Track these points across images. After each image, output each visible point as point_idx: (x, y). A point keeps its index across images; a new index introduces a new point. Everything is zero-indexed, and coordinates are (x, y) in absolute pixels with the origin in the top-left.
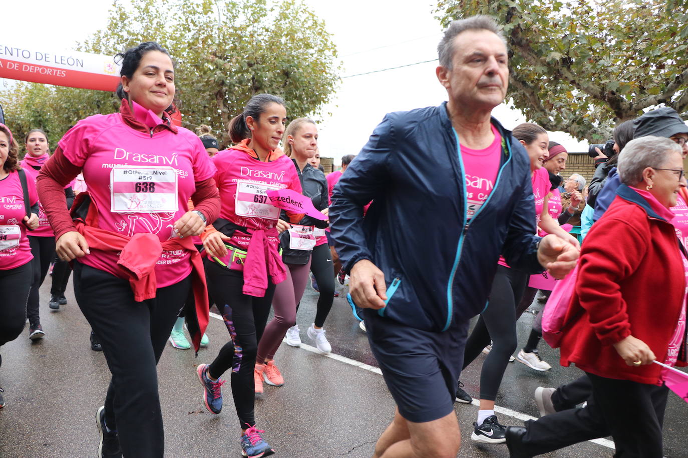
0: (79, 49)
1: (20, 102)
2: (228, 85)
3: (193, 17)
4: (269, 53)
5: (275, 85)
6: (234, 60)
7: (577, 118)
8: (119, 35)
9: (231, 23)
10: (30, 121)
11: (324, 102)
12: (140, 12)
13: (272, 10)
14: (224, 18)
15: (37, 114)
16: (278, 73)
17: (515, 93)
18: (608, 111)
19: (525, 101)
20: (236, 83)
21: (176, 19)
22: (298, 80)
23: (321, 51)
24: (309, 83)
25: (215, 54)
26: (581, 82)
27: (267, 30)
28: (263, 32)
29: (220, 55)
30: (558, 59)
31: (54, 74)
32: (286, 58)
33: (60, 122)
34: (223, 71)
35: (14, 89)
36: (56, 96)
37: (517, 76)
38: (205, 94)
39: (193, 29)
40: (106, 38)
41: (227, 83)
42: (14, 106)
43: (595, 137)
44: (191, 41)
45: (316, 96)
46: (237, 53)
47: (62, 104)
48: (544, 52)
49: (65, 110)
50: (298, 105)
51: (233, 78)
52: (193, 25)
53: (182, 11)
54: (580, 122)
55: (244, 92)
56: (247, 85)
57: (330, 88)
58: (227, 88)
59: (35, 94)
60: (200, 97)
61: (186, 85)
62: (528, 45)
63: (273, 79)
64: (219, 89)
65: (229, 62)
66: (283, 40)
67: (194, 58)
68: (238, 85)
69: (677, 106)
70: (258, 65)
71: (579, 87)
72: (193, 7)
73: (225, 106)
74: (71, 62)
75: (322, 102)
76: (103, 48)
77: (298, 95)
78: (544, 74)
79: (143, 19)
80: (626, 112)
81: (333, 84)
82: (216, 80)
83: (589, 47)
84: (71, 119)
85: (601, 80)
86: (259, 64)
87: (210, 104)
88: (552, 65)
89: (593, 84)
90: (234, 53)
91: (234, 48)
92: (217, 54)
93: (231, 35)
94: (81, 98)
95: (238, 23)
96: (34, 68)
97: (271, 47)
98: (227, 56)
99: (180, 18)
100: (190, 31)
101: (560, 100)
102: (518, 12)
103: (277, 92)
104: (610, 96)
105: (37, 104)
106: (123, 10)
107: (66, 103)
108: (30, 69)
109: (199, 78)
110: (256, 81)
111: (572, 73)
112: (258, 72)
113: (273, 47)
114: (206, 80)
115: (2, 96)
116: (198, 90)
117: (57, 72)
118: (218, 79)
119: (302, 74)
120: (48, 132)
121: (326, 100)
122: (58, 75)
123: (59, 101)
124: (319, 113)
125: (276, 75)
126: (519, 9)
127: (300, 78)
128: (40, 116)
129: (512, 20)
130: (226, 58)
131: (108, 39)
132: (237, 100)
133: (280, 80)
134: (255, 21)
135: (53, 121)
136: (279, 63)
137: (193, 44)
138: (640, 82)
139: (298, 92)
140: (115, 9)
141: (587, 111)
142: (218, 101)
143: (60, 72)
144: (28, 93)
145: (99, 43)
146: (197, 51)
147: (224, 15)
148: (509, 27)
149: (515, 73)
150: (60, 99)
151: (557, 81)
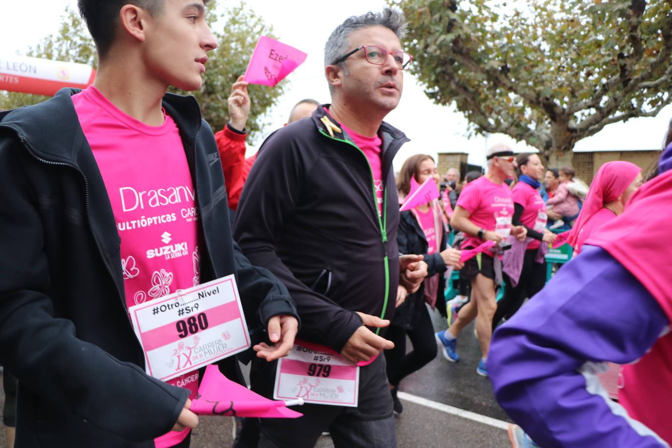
0: (30, 54)
7: (515, 121)
8: (72, 41)
11: (275, 105)
13: (223, 16)
16: (230, 78)
17: (458, 98)
18: (543, 115)
19: (466, 105)
26: (518, 89)
27: (218, 36)
30: (497, 67)
31: (7, 80)
32: (237, 63)
36: (8, 100)
37: (459, 82)
40: (58, 44)
43: (532, 140)
45: (267, 99)
48: (483, 59)
54: (518, 125)
57: (280, 91)
62: (468, 53)
63: (225, 84)
66: (233, 45)
69: (605, 111)
70: (211, 70)
71: (516, 92)
74: (24, 68)
75: (273, 104)
76: (55, 54)
78: (483, 80)
80: (560, 116)
81: (283, 88)
83: (524, 55)
85: (536, 87)
88: (491, 73)
89: (529, 90)
101: (499, 104)
102: (458, 23)
104: (545, 101)
110: (209, 86)
111: (510, 80)
112: (210, 76)
117: (9, 79)
121: (277, 103)
122: (10, 81)
125: (228, 80)
126: (459, 20)
129: (453, 30)
131: (60, 45)
136: (231, 68)
138: (572, 88)
140: (66, 15)
141: (524, 114)
143: (12, 78)
145: (51, 48)
148: (451, 37)
149: (457, 79)
150: (13, 102)
151: (496, 86)
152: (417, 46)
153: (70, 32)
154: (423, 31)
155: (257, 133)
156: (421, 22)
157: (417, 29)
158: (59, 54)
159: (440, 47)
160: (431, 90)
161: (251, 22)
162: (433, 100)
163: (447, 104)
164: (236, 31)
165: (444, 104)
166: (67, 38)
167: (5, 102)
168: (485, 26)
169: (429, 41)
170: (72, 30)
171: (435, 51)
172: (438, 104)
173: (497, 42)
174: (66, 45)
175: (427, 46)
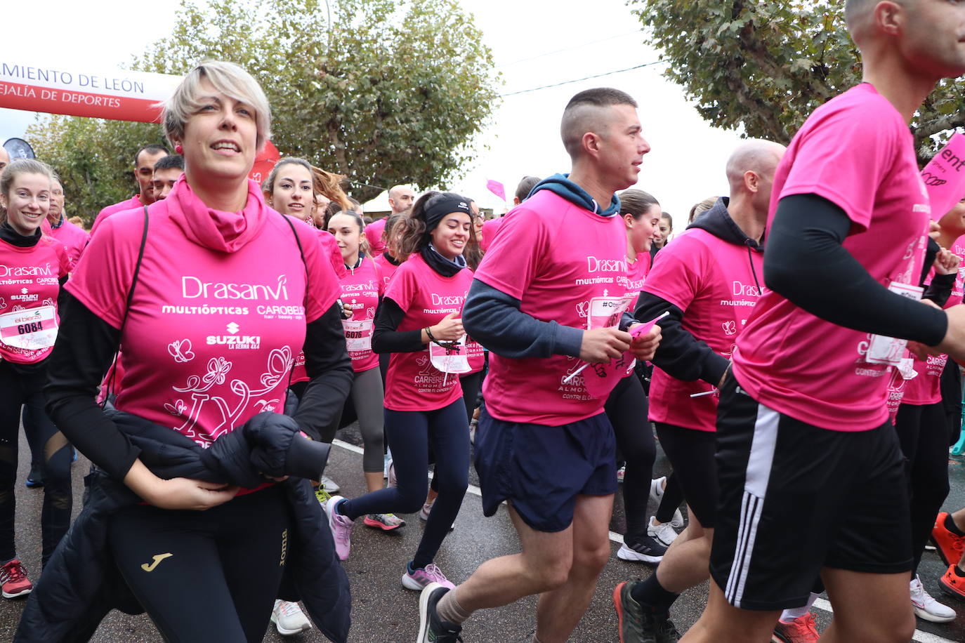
1: (56, 140)
2: (344, 111)
3: (292, 18)
4: (399, 65)
5: (409, 110)
6: (351, 77)
8: (190, 46)
9: (345, 23)
10: (70, 165)
11: (478, 130)
12: (218, 12)
13: (402, 3)
14: (335, 18)
15: (80, 156)
16: (413, 92)
17: (747, 116)
19: (760, 127)
20: (356, 108)
21: (268, 21)
22: (441, 101)
23: (470, 58)
24: (456, 104)
25: (324, 69)
27: (396, 34)
28: (390, 35)
29: (331, 70)
30: (807, 68)
31: (105, 104)
32: (423, 70)
33: (112, 167)
34: (336, 92)
35: (48, 122)
36: (106, 131)
37: (750, 92)
38: (313, 125)
39: (293, 34)
40: (172, 51)
41: (342, 109)
42: (49, 145)
44: (290, 51)
45: (466, 122)
46: (356, 66)
47: (115, 141)
48: (787, 58)
49: (119, 150)
50: (441, 137)
51: (350, 102)
52: (292, 28)
53: (277, 10)
55: (366, 120)
56: (370, 111)
57: (485, 110)
58: (342, 115)
59: (77, 128)
60: (306, 130)
61: (285, 112)
62: (765, 49)
63: (406, 101)
64: (330, 117)
65: (344, 78)
66: (416, 45)
67: (295, 75)
68: (358, 111)
70: (386, 82)
72: (292, 4)
73: (340, 140)
74: (127, 86)
75: (475, 130)
76: (169, 64)
77: (441, 123)
78: (788, 89)
79: (224, 22)
81: (490, 105)
82: (327, 105)
83: (852, 49)
84: (127, 162)
86: (386, 80)
87: (319, 138)
88: (799, 77)
90: (352, 66)
91: (351, 60)
92: (328, 69)
93: (346, 41)
94: (141, 133)
95: (355, 24)
96: (77, 97)
97: (403, 57)
98: (342, 69)
99: (274, 19)
100: (288, 37)
102: (750, 3)
103: (412, 119)
105: (80, 143)
106: (196, 11)
107: (120, 140)
108: (72, 98)
109: (303, 102)
110: (382, 104)
111: (828, 87)
112: (385, 91)
113: (405, 57)
114: (313, 105)
115: (33, 132)
116: (302, 120)
117: (108, 101)
118: (330, 103)
119: (447, 93)
120: (96, 180)
121: (480, 127)
122: (110, 105)
123: (111, 138)
124: (471, 146)
125: (411, 95)
127: (443, 99)
128: (84, 158)
129: (741, 15)
130: (341, 73)
131: (176, 52)
132: (356, 130)
133: (417, 102)
134: (380, 19)
135: (102, 166)
136: (414, 79)
137: (293, 55)
139: (441, 119)
140: (184, 9)
142: (331, 134)
143: (112, 101)
144: (67, 127)
145: (163, 57)
146: (300, 65)
147: (336, 13)
148: (737, 25)
149: (747, 89)
150: (112, 135)
151: (806, 98)
152: (687, 40)
153: (188, 34)
154: (695, 17)
155: (453, 172)
156: (693, 4)
157: (687, 14)
158: (174, 66)
159: (721, 41)
160: (707, 106)
161: (443, 11)
162: (711, 121)
163: (732, 125)
164: (420, 25)
165: (727, 126)
166: (184, 42)
167: (103, 135)
168: (791, 7)
169: (705, 31)
170: (191, 30)
171: (714, 46)
172: (717, 126)
173: (808, 31)
174: (183, 52)
175: (701, 40)
